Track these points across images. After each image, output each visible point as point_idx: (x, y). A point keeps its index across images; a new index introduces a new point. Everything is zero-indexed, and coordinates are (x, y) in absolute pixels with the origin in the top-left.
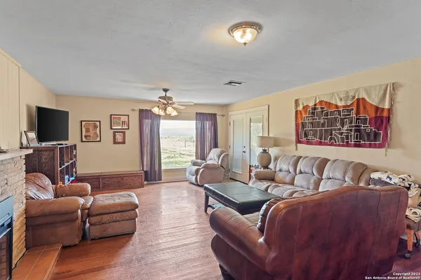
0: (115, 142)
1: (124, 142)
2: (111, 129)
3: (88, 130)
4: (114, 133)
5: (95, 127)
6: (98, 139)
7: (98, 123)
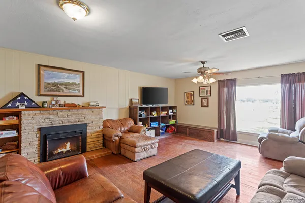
0: (202, 106)
1: (207, 106)
2: (200, 96)
3: (187, 98)
4: (202, 99)
5: (191, 96)
6: (193, 104)
7: (192, 93)
